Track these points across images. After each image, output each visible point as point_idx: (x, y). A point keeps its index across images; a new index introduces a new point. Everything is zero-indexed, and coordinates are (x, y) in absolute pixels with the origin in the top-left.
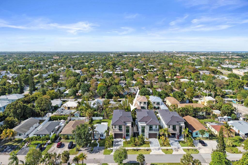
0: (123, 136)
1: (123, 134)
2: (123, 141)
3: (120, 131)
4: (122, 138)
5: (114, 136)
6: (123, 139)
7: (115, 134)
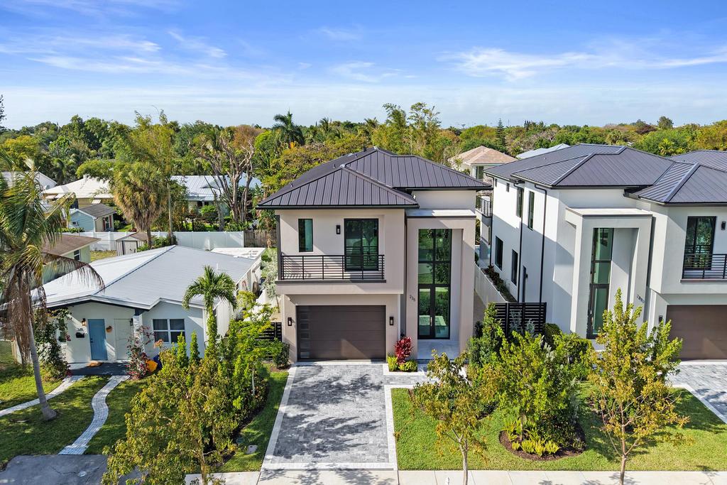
0: (392, 333)
1: (393, 310)
2: (387, 389)
3: (353, 281)
4: (379, 358)
5: (290, 335)
6: (385, 367)
7: (306, 316)
